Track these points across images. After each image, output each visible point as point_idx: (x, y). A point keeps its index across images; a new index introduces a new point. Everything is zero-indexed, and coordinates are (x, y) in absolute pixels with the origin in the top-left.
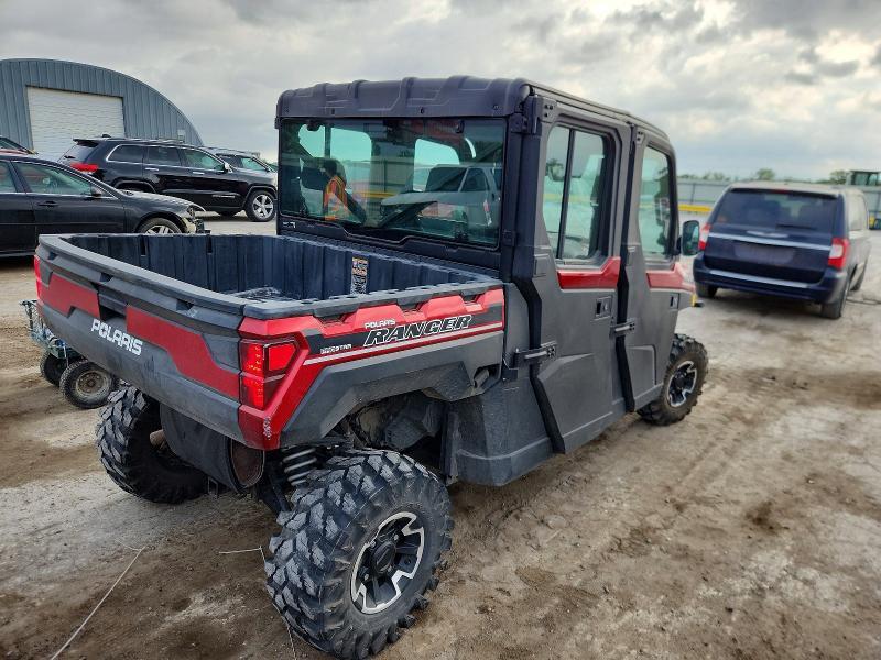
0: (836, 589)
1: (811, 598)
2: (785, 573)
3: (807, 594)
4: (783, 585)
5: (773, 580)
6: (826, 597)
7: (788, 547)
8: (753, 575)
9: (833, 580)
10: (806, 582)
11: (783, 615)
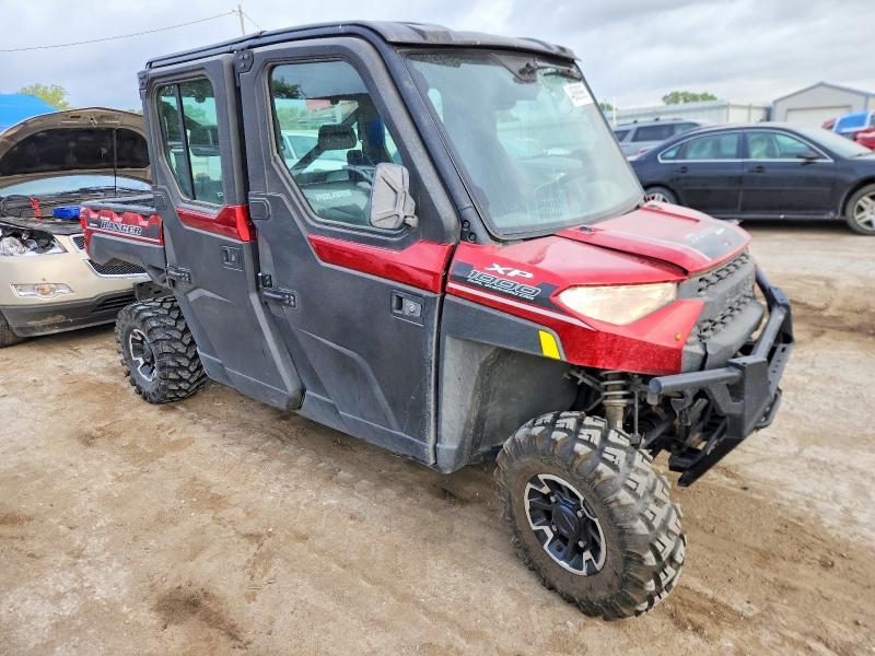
0: (29, 618)
1: (38, 589)
2: (86, 585)
3: (46, 588)
4: (72, 575)
5: (84, 571)
6: (28, 602)
7: (125, 609)
8: (102, 558)
9: (44, 624)
10: (59, 597)
11: (38, 558)
